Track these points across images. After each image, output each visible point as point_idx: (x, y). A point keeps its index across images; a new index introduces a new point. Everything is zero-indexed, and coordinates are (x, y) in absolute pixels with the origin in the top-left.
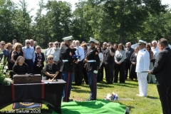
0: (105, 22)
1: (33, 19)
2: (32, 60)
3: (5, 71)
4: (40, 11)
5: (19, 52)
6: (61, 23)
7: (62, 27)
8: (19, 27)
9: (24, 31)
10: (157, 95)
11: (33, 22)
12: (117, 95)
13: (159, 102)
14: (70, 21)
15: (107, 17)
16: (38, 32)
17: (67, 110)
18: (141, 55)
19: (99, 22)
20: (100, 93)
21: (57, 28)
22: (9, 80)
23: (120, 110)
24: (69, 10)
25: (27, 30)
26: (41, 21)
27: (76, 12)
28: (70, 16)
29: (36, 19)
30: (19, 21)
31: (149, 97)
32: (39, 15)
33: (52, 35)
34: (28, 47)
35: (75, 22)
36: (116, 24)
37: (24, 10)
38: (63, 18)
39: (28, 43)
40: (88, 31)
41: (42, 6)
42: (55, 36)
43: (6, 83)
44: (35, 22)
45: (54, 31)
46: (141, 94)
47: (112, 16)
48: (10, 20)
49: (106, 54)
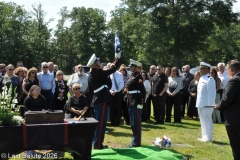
0: (151, 38)
1: (52, 33)
2: (50, 90)
3: (13, 106)
4: (62, 22)
5: (33, 80)
6: (91, 39)
7: (93, 44)
8: (33, 45)
9: (39, 50)
10: (226, 139)
11: (53, 37)
12: (169, 140)
13: (229, 149)
14: (104, 36)
15: (156, 30)
16: (60, 52)
19: (144, 37)
20: (145, 137)
21: (86, 46)
22: (19, 119)
24: (102, 20)
25: (44, 48)
26: (63, 36)
27: (112, 24)
28: (104, 28)
29: (57, 34)
30: (33, 36)
31: (215, 142)
32: (60, 26)
33: (79, 56)
34: (45, 73)
35: (111, 36)
36: (169, 39)
37: (40, 21)
38: (93, 32)
39: (45, 67)
40: (129, 50)
41: (65, 16)
42: (82, 58)
43: (16, 122)
44: (56, 38)
45: (82, 50)
46: (205, 138)
47: (163, 28)
48: (20, 35)
49: (155, 82)
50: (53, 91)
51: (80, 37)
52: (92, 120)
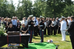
0: (47, 9)
1: (16, 8)
3: (4, 30)
4: (19, 4)
5: (10, 22)
6: (28, 10)
8: (10, 11)
9: (12, 13)
10: (70, 40)
11: (16, 9)
12: (52, 40)
13: (71, 43)
14: (32, 8)
15: (48, 7)
16: (18, 14)
17: (31, 47)
18: (63, 23)
19: (44, 9)
20: (45, 39)
21: (26, 11)
22: (6, 34)
23: (54, 47)
24: (31, 4)
25: (13, 12)
26: (19, 9)
27: (34, 5)
28: (32, 6)
29: (17, 8)
30: (10, 9)
31: (66, 41)
32: (18, 6)
35: (34, 9)
36: (52, 10)
37: (12, 4)
38: (29, 7)
39: (14, 18)
40: (40, 13)
41: (20, 2)
42: (25, 15)
45: (25, 13)
47: (50, 6)
48: (6, 8)
49: (48, 23)
50: (16, 26)
51: (25, 9)
52: (28, 34)
